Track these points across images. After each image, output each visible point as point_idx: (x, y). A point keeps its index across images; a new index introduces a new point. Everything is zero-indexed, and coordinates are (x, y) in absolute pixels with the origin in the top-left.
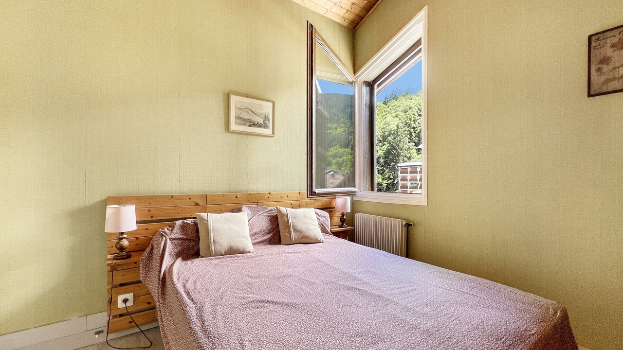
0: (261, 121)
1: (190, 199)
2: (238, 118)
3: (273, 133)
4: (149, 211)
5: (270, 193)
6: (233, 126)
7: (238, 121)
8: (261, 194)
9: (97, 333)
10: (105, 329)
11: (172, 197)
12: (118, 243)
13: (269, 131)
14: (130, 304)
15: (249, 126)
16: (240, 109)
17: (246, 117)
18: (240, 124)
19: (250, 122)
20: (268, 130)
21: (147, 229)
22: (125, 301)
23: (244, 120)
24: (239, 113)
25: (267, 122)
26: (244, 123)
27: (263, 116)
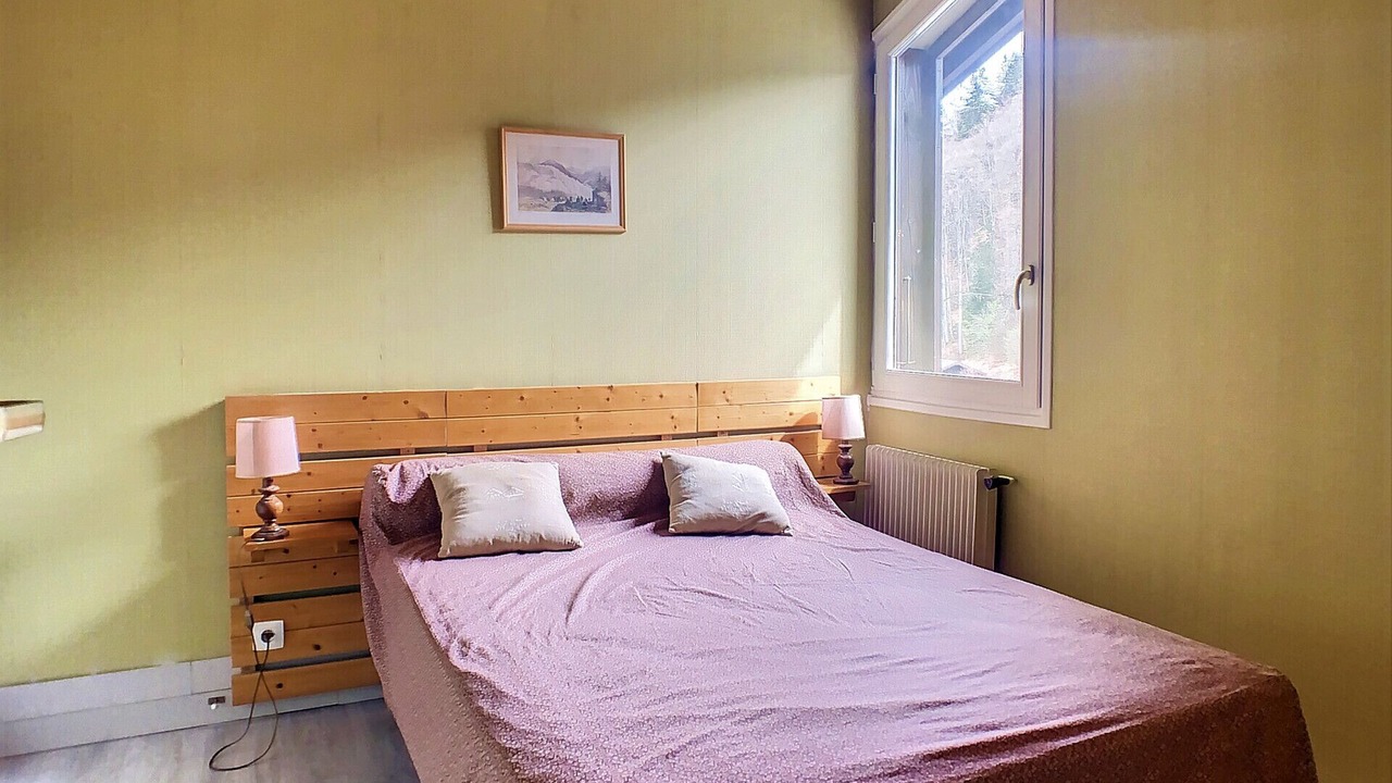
0: (588, 195)
1: (406, 402)
2: (524, 190)
3: (622, 223)
4: (314, 430)
5: (611, 388)
6: (512, 215)
7: (526, 199)
8: (587, 390)
9: (211, 701)
10: (229, 695)
11: (365, 398)
12: (261, 503)
13: (609, 219)
14: (276, 643)
15: (556, 209)
16: (530, 166)
17: (547, 186)
18: (531, 207)
19: (557, 199)
20: (607, 214)
21: (309, 474)
22: (267, 636)
23: (541, 194)
24: (528, 179)
25: (603, 194)
26: (541, 201)
27: (593, 180)
